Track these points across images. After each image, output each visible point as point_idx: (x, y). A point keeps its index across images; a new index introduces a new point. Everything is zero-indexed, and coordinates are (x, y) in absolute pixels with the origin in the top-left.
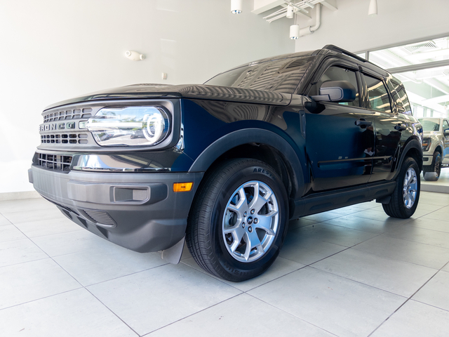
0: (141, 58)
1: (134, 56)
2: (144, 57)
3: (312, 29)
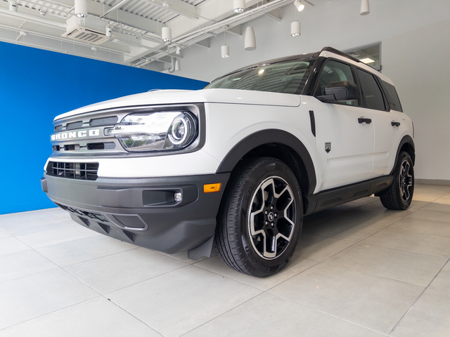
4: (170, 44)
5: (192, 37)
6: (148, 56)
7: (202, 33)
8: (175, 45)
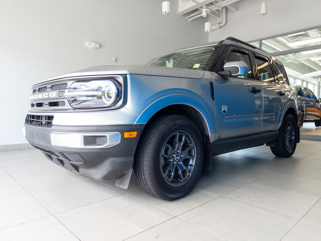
0: (98, 47)
1: (92, 45)
2: (100, 46)
3: (221, 25)
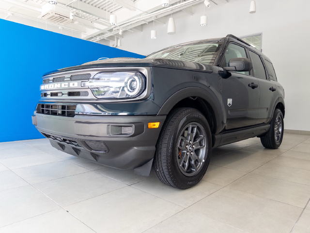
4: (114, 28)
5: (130, 23)
6: (99, 35)
7: (138, 20)
8: (118, 28)
